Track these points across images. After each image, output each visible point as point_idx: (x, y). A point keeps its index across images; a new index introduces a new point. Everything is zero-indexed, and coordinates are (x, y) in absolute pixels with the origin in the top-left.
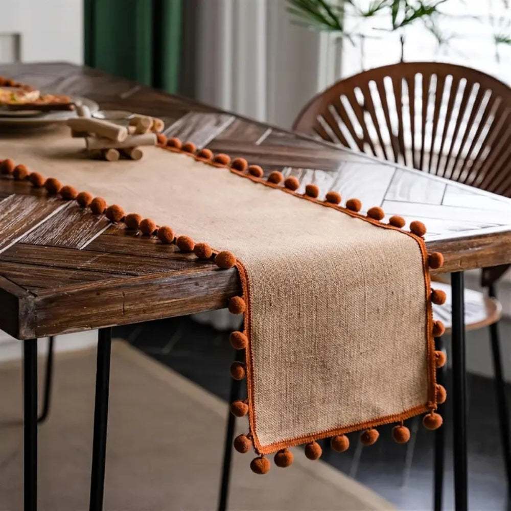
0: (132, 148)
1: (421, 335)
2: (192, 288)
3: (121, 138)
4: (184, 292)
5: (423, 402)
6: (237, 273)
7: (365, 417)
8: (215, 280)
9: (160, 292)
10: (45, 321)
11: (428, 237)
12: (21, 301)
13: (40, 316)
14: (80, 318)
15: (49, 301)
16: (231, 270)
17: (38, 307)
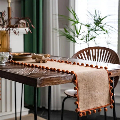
0: (45, 60)
1: (108, 89)
2: (67, 78)
3: (43, 58)
4: (66, 79)
5: (109, 103)
6: (75, 75)
7: (99, 106)
8: (71, 77)
9: (61, 79)
10: (41, 84)
11: (108, 69)
12: (37, 80)
13: (41, 83)
14: (47, 83)
15: (42, 80)
16: (74, 75)
17: (40, 81)
